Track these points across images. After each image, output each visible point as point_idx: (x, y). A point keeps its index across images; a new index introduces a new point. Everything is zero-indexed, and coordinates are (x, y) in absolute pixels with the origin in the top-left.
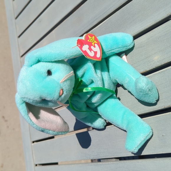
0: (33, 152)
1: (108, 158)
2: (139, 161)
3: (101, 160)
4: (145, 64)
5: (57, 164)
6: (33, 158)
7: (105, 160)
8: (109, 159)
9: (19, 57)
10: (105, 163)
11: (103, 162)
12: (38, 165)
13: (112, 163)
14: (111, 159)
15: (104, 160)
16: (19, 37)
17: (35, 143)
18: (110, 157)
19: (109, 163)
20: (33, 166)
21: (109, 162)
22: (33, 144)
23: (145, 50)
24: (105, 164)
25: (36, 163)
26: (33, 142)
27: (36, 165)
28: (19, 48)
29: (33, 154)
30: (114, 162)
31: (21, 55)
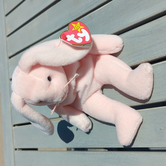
0: (13, 136)
1: (97, 147)
2: (131, 153)
3: (88, 149)
4: (147, 54)
5: (36, 149)
6: (13, 142)
7: (93, 149)
8: (97, 149)
9: (5, 37)
10: (93, 152)
11: (90, 151)
12: (17, 149)
13: (101, 153)
14: (99, 149)
15: (91, 149)
16: (7, 15)
17: (16, 127)
18: (99, 147)
19: (98, 153)
20: (13, 150)
21: (97, 151)
22: (14, 128)
23: (149, 38)
24: (94, 154)
25: (16, 148)
26: (14, 126)
27: (16, 149)
28: (5, 27)
29: (13, 137)
30: (103, 153)
31: (7, 34)
